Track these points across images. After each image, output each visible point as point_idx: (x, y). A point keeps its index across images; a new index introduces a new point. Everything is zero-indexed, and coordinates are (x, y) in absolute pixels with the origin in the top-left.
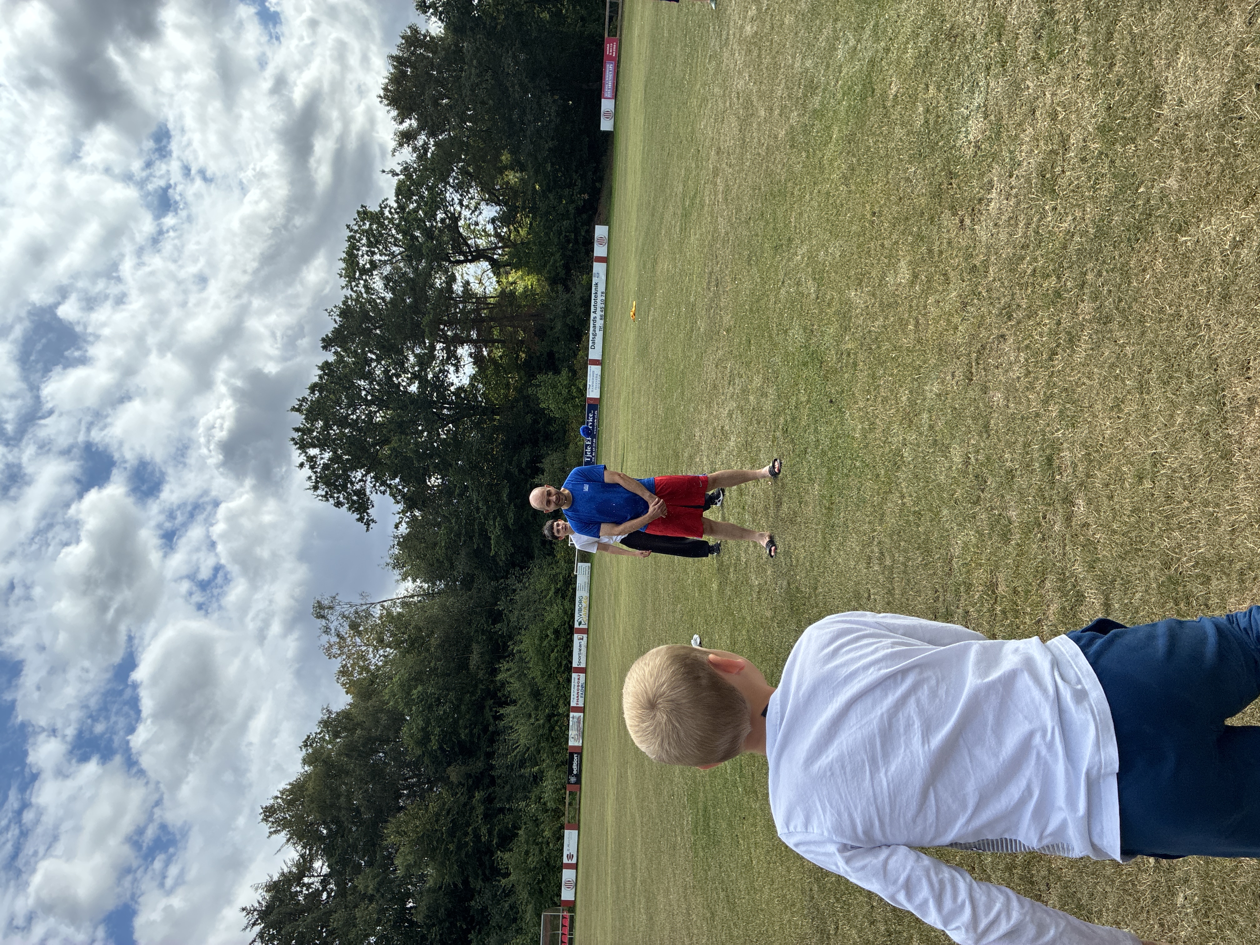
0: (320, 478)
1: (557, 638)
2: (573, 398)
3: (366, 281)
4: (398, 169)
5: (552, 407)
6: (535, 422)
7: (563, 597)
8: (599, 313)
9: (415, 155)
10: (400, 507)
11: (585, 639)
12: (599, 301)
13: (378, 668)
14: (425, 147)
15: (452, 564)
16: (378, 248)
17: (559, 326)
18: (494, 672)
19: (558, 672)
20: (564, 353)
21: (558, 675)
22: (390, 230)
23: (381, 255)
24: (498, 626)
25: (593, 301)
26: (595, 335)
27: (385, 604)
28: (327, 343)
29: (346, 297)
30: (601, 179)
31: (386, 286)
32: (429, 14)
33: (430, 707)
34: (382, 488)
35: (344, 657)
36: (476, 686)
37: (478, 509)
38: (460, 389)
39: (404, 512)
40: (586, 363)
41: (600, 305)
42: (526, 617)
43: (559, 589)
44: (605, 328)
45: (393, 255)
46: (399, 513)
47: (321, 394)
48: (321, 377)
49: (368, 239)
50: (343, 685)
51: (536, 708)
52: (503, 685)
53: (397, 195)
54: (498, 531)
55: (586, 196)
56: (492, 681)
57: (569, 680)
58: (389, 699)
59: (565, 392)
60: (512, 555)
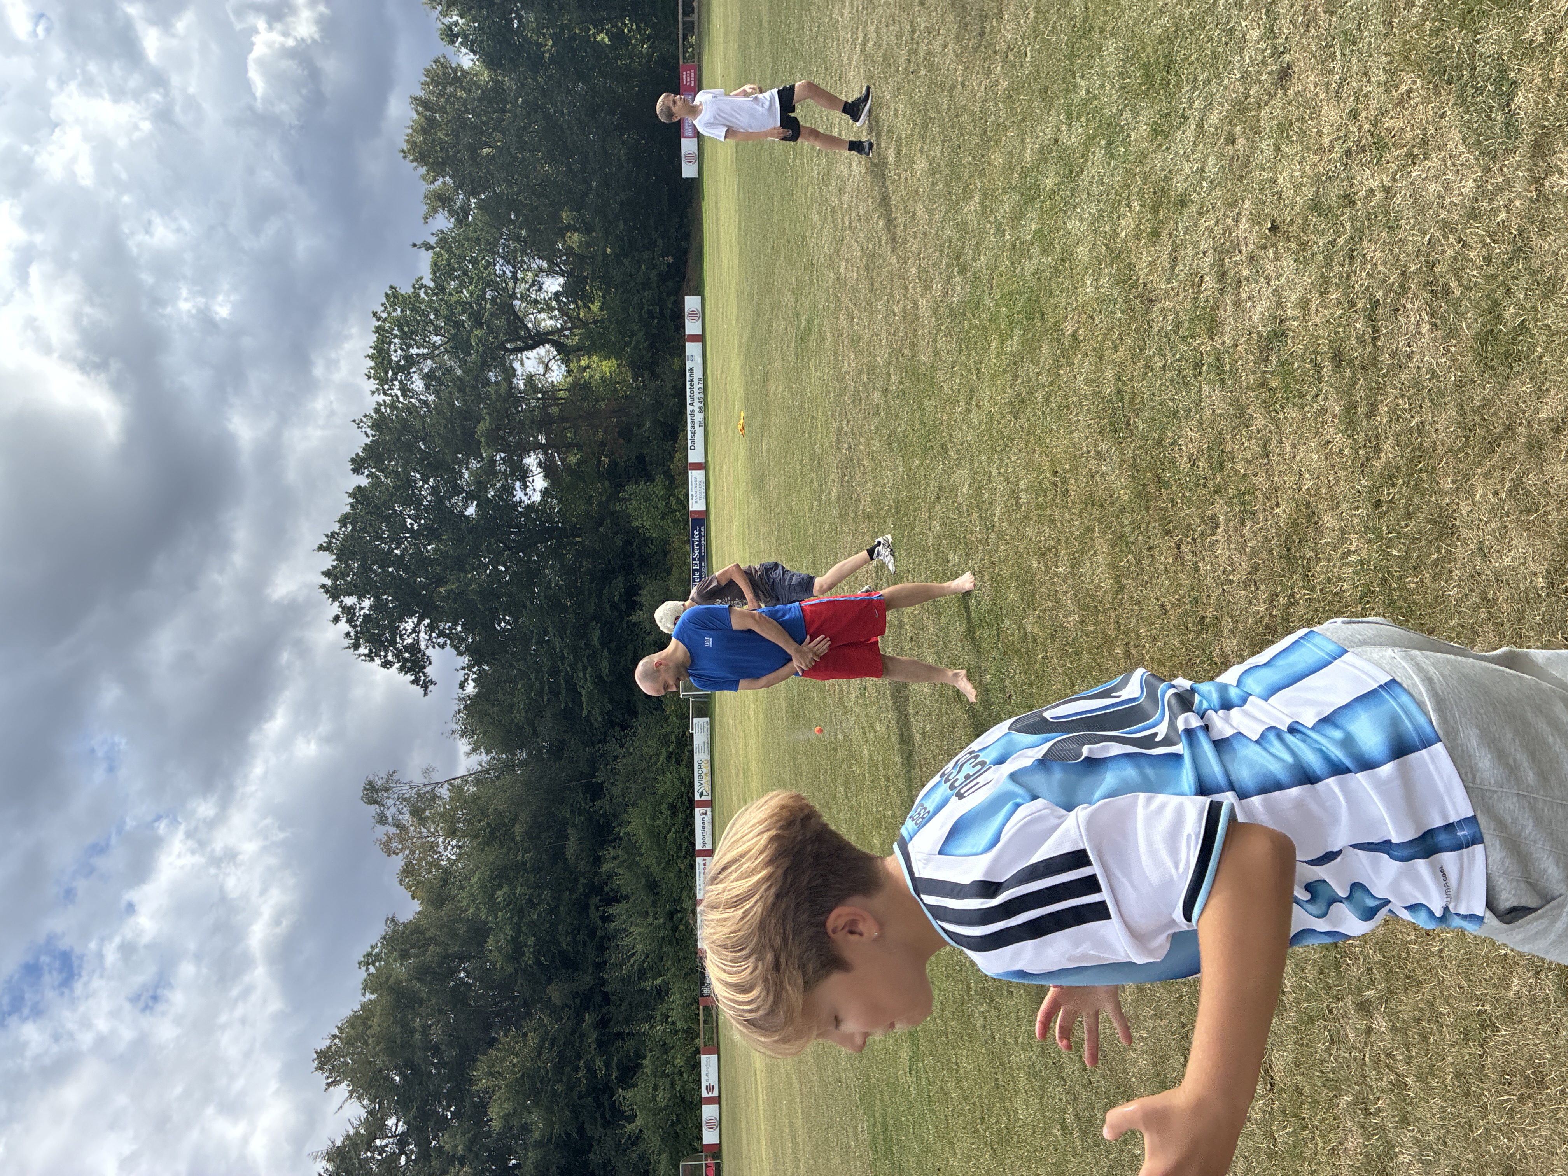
0: (361, 633)
1: (674, 814)
2: (673, 511)
3: (401, 382)
4: (433, 241)
5: (647, 524)
6: (628, 543)
7: (678, 763)
8: (697, 405)
9: (452, 220)
10: (465, 660)
11: (709, 813)
12: (696, 390)
13: (452, 863)
14: (465, 210)
15: (535, 730)
16: (414, 340)
17: (648, 424)
18: (598, 861)
19: (678, 857)
20: (658, 455)
21: (679, 861)
22: (428, 316)
23: (418, 348)
24: (598, 803)
25: (688, 391)
26: (694, 432)
27: (455, 782)
28: (358, 465)
29: (379, 404)
30: (687, 236)
31: (427, 387)
32: (457, 44)
33: (521, 912)
34: (441, 640)
35: (407, 852)
36: (576, 881)
37: (563, 658)
38: (531, 507)
39: (470, 667)
40: (687, 467)
41: (697, 395)
42: (633, 791)
43: (672, 753)
44: (705, 424)
45: (435, 347)
46: (463, 669)
47: (354, 528)
48: (352, 506)
49: (401, 329)
50: (408, 887)
51: (654, 904)
52: (610, 877)
53: (434, 272)
54: (590, 685)
55: (671, 260)
56: (596, 873)
57: (692, 867)
58: (468, 905)
59: (662, 504)
60: (609, 713)
